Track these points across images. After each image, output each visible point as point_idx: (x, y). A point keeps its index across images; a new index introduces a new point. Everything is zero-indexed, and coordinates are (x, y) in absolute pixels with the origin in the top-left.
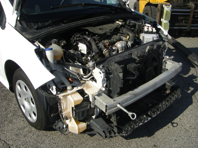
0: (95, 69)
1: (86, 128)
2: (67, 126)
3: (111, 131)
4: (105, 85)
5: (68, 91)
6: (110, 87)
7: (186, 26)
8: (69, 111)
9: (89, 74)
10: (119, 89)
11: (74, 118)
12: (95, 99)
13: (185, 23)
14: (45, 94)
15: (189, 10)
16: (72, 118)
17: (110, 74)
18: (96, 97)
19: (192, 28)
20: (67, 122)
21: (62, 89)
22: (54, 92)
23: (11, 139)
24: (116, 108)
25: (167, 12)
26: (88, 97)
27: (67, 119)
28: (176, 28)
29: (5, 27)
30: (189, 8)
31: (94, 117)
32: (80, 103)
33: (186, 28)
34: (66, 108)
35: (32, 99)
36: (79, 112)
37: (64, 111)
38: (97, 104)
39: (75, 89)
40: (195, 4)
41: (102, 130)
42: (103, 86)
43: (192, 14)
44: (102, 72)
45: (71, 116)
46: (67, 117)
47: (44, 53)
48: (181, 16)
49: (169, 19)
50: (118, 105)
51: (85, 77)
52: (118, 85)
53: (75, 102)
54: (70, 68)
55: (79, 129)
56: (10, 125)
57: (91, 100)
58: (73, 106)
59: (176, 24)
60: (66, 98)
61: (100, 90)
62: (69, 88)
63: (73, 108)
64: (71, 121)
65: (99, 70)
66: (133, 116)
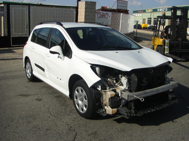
0: (122, 77)
1: (116, 112)
2: (105, 110)
3: (131, 113)
4: (128, 86)
5: (107, 90)
6: (131, 88)
7: (179, 50)
8: (107, 101)
9: (119, 82)
10: (135, 88)
11: (110, 106)
12: (122, 93)
13: (178, 48)
14: (94, 91)
15: (179, 42)
16: (109, 106)
17: (131, 80)
18: (122, 92)
19: (182, 51)
20: (106, 107)
21: (104, 88)
22: (99, 89)
23: (70, 122)
24: (133, 98)
25: (167, 42)
26: (118, 94)
27: (106, 105)
28: (173, 51)
29: (71, 57)
30: (179, 41)
31: (121, 106)
32: (113, 96)
33: (178, 51)
34: (106, 100)
35: (85, 97)
36: (113, 102)
37: (104, 101)
38: (123, 97)
39: (111, 89)
40: (182, 39)
41: (125, 112)
42: (127, 87)
43: (180, 44)
44: (126, 78)
45: (108, 105)
46: (106, 104)
47: (95, 69)
48: (176, 45)
49: (169, 46)
50: (135, 96)
51: (116, 84)
52: (135, 86)
53: (111, 94)
54: (109, 79)
55: (112, 111)
56: (69, 116)
57: (120, 95)
58: (110, 97)
59: (173, 49)
60: (106, 93)
61: (125, 89)
62: (108, 88)
63: (109, 99)
64: (108, 107)
65: (125, 78)
66: (142, 100)
